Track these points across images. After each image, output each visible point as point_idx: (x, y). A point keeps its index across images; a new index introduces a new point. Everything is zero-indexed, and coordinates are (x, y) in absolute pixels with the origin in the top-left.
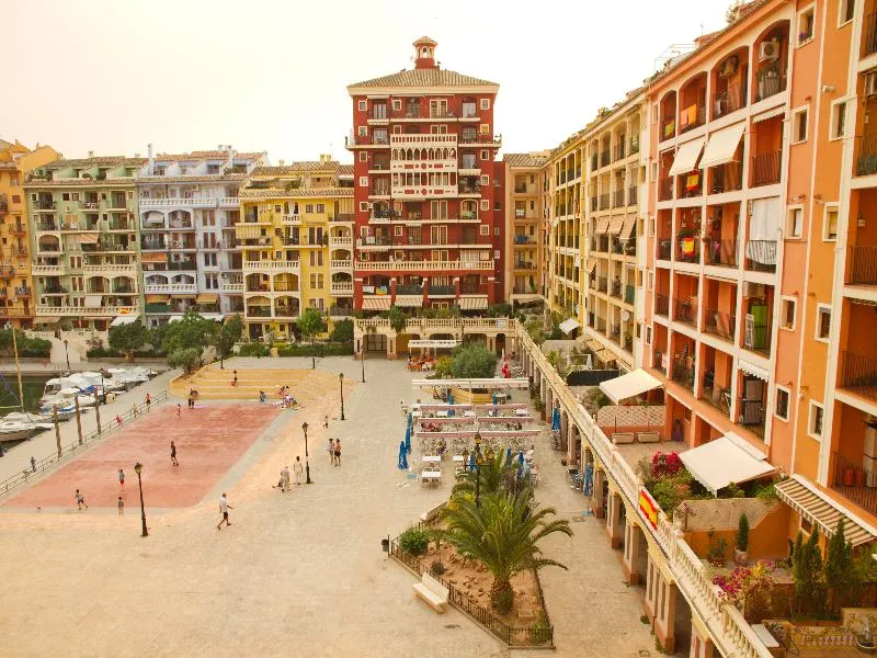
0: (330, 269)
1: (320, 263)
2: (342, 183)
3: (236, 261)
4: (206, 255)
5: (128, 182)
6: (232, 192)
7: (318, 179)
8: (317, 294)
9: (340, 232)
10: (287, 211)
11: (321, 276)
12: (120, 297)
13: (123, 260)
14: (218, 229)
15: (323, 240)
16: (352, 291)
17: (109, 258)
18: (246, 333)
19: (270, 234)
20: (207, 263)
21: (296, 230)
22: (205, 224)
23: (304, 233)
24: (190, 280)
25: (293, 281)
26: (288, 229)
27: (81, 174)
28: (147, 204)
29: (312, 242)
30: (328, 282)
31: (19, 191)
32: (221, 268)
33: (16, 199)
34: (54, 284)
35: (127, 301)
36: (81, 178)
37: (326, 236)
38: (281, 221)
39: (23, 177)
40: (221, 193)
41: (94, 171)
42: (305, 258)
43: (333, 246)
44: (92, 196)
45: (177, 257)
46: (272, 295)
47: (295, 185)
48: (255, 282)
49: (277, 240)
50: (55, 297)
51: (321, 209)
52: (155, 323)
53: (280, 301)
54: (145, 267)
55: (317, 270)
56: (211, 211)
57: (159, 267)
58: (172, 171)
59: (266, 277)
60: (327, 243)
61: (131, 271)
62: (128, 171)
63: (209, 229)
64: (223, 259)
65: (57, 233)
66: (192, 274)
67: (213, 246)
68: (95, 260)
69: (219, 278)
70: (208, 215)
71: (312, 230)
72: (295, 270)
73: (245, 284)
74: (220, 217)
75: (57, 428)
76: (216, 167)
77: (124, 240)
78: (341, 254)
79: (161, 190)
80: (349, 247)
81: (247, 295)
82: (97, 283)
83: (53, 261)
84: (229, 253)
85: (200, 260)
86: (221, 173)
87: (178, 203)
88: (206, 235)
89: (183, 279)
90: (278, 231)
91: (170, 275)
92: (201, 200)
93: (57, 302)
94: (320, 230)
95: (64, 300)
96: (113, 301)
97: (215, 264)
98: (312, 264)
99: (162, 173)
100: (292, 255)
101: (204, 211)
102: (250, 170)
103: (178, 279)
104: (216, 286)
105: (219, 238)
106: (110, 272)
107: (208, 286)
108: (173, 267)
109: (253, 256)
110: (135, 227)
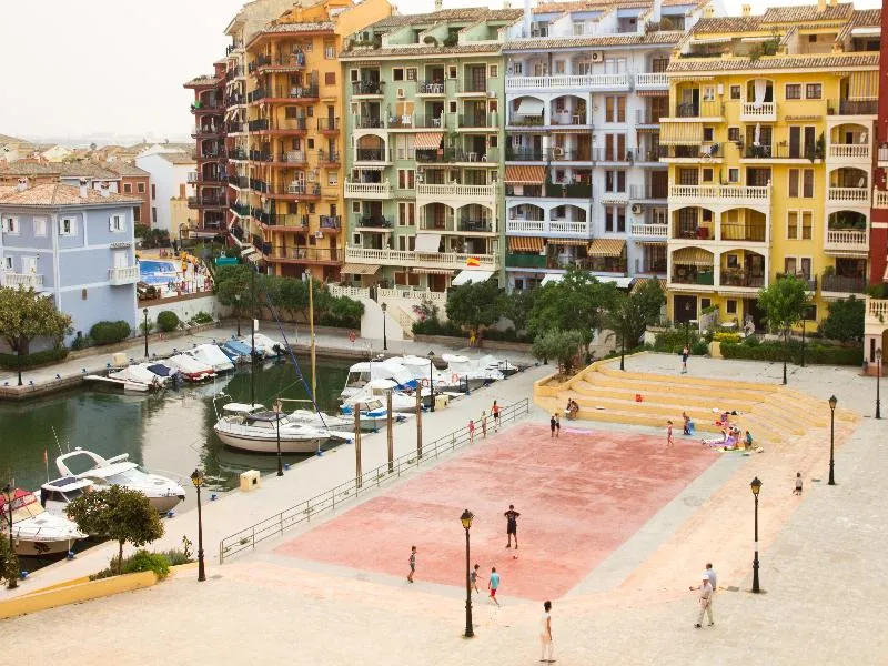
0: (826, 203)
1: (808, 193)
2: (858, 44)
3: (658, 184)
4: (609, 174)
5: (491, 48)
6: (658, 63)
7: (813, 38)
8: (799, 249)
9: (848, 135)
10: (751, 96)
11: (807, 215)
12: (469, 239)
13: (476, 177)
14: (629, 128)
15: (816, 150)
16: (866, 247)
17: (455, 175)
18: (668, 311)
19: (720, 137)
20: (609, 188)
21: (767, 130)
22: (609, 119)
23: (781, 136)
24: (580, 215)
25: (756, 224)
26: (751, 128)
27: (422, 37)
28: (518, 85)
29: (794, 153)
30: (821, 227)
31: (333, 66)
32: (632, 197)
33: (330, 79)
34: (373, 213)
35: (479, 246)
36: (422, 44)
37: (822, 143)
38: (739, 114)
39: (342, 44)
40: (638, 65)
41: (440, 33)
42: (779, 182)
43: (834, 161)
44: (436, 74)
45: (561, 174)
46: (717, 247)
47: (769, 49)
48: (690, 222)
49: (731, 149)
50: (373, 234)
51: (815, 93)
52: (519, 284)
53: (730, 258)
54: (509, 191)
55: (800, 205)
56: (621, 97)
57: (531, 191)
58: (560, 30)
59: (708, 215)
60: (822, 157)
61: (488, 198)
62: (492, 31)
63: (615, 128)
64: (637, 181)
65: (383, 133)
66: (583, 204)
67: (621, 158)
68: (435, 177)
69: (629, 215)
70: (615, 103)
71: (795, 132)
72: (761, 204)
73: (670, 226)
74: (635, 108)
75: (358, 441)
76: (633, 21)
77: (479, 145)
78: (849, 177)
79: (541, 61)
80: (864, 163)
81: (674, 244)
82: (436, 213)
83: (374, 176)
84: (647, 170)
85: (598, 181)
86: (641, 31)
87: (568, 83)
88: (609, 138)
89: (568, 214)
90: (733, 134)
91: (548, 205)
92: (606, 78)
93: (376, 241)
94: (810, 131)
95: (385, 240)
96: (457, 243)
97: (621, 188)
98: (793, 193)
99: (544, 33)
100: (756, 177)
101: (609, 97)
102: (689, 23)
103: (560, 212)
104: (622, 228)
105: (631, 144)
106: (456, 197)
107: (609, 227)
108: (554, 192)
109: (688, 176)
110: (497, 125)
